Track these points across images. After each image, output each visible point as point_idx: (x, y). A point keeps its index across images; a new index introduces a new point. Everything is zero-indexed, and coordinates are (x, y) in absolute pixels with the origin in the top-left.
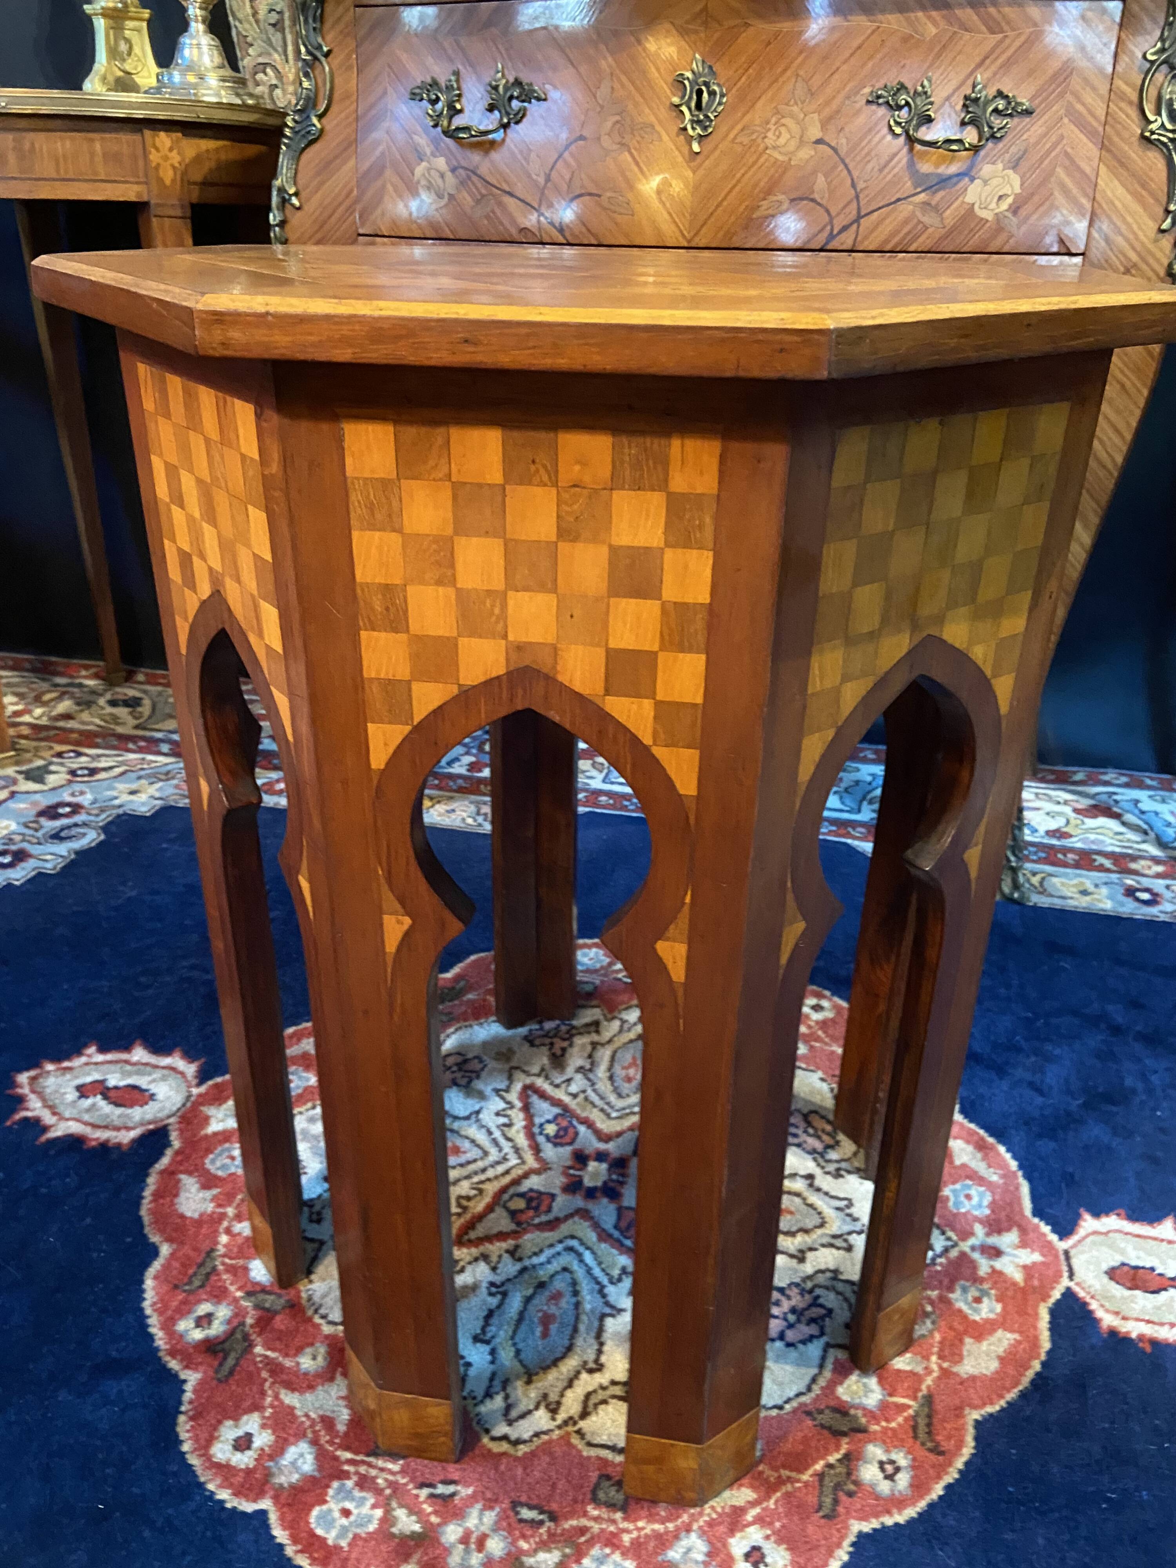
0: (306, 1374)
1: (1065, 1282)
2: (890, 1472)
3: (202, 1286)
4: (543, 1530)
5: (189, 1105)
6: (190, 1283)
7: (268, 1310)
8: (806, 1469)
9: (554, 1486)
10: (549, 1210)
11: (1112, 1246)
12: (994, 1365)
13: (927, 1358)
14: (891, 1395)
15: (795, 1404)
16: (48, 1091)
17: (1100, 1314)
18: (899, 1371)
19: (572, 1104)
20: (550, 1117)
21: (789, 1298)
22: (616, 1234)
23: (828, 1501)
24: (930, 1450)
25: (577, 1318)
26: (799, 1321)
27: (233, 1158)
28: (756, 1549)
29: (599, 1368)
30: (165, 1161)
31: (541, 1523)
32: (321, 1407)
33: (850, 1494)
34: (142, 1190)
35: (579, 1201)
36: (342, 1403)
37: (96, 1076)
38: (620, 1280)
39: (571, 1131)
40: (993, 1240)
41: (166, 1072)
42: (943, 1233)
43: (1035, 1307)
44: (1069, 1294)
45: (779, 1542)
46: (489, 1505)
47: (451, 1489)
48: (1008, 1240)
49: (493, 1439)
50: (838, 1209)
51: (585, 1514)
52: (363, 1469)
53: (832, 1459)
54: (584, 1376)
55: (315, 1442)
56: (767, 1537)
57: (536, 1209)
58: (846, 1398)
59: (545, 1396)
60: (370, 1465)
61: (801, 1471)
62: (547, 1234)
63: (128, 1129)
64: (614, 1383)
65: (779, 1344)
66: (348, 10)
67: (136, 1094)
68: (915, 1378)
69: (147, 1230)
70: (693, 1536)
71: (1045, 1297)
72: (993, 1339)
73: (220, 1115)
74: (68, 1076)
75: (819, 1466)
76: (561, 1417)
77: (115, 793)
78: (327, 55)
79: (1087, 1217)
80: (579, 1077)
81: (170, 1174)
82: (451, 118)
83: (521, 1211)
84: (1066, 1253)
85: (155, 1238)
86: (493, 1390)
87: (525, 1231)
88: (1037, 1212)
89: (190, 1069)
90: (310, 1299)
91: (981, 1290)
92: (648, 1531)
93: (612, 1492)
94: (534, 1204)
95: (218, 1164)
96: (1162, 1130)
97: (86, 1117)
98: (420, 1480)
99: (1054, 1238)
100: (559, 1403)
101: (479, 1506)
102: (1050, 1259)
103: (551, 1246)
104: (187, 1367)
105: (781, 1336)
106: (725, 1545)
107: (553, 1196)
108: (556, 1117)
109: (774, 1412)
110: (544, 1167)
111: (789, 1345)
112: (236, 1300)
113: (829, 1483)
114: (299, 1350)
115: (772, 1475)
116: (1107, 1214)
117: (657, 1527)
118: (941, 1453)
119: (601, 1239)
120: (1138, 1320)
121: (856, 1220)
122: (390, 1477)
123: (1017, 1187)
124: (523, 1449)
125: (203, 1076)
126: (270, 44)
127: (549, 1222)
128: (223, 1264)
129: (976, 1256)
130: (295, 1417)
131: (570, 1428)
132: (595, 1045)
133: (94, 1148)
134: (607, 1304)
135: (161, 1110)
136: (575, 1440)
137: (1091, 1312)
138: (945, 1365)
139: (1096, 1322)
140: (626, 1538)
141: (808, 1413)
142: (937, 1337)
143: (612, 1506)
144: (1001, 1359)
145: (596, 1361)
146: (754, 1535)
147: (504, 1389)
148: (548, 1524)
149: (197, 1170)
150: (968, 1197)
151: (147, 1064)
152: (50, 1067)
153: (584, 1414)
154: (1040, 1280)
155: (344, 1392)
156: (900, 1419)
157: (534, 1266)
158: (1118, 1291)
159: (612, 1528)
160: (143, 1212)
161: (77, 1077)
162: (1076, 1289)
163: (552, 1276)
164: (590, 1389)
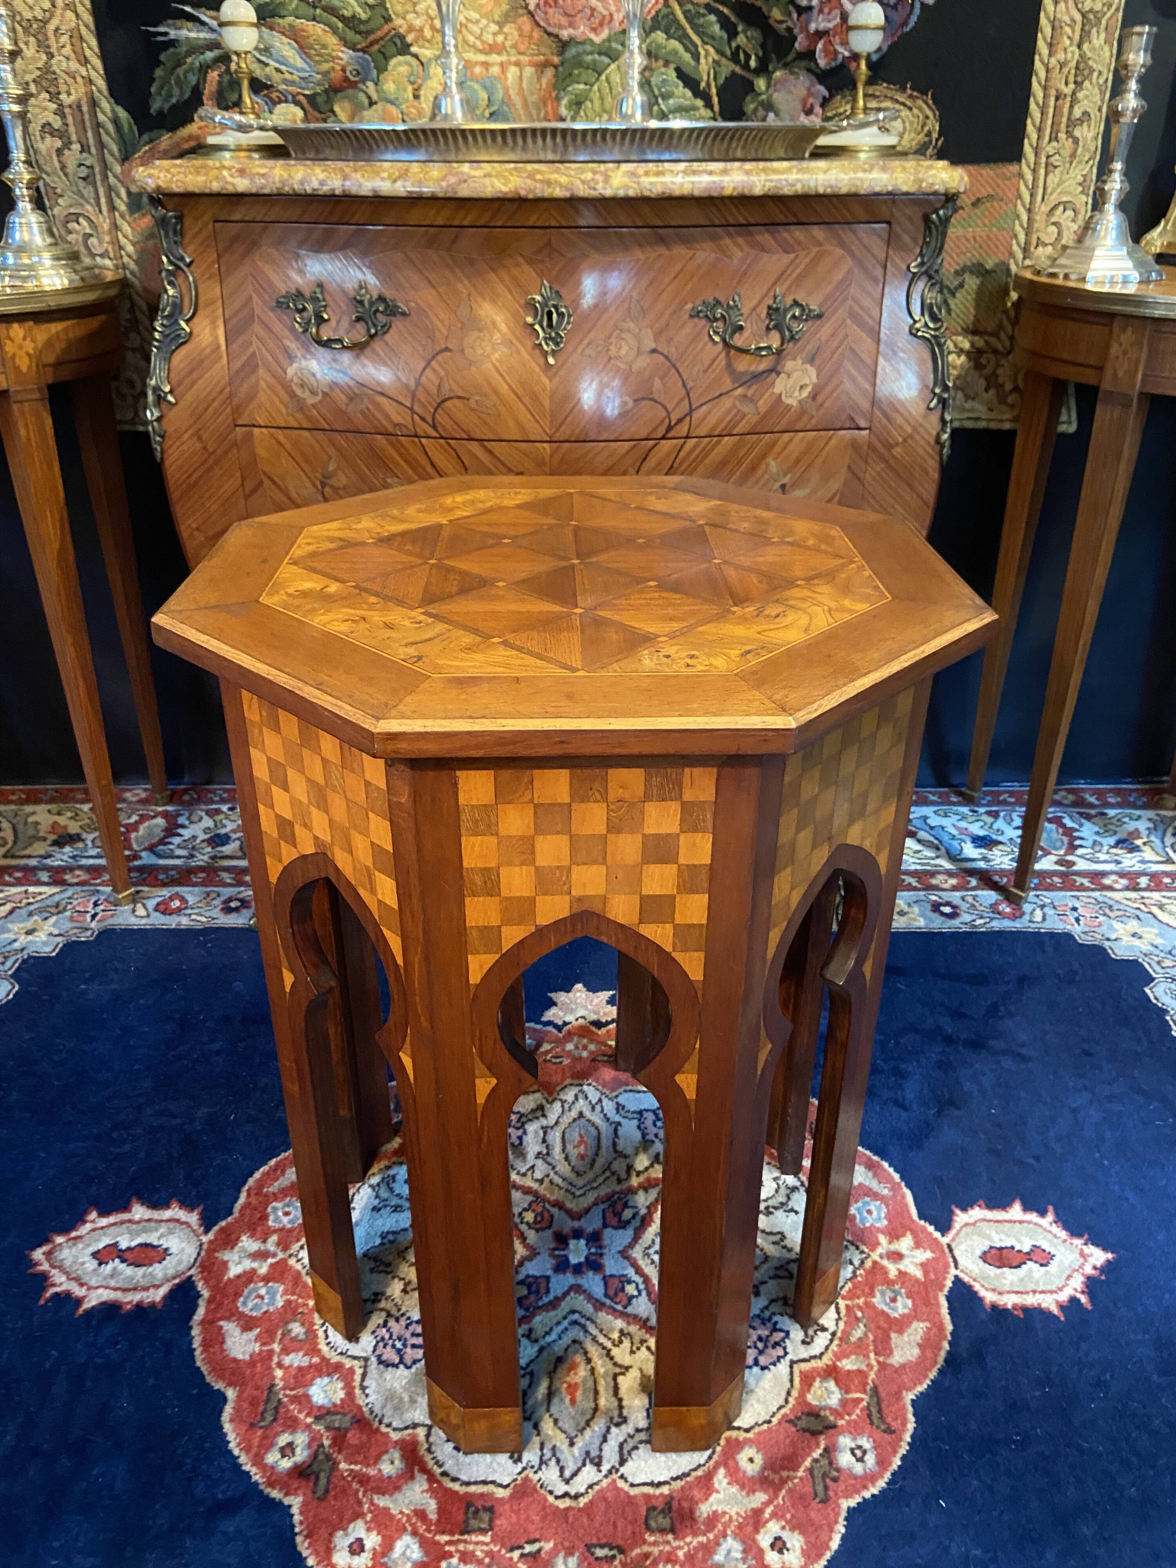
0: (389, 1478)
1: (953, 1272)
2: (859, 1454)
3: (275, 1420)
4: (616, 1562)
5: (203, 1253)
6: (263, 1419)
7: (338, 1429)
8: (799, 1467)
9: (615, 1525)
10: (548, 1291)
11: (981, 1234)
12: (916, 1351)
13: (867, 1357)
14: (847, 1392)
15: (779, 1416)
16: (67, 1263)
17: (982, 1293)
18: (849, 1371)
19: (542, 1190)
20: (526, 1205)
21: (754, 1328)
22: (608, 1302)
23: (820, 1488)
24: (885, 1431)
25: (595, 1381)
26: (766, 1346)
27: (262, 1298)
28: (778, 1539)
29: (625, 1420)
30: (201, 1312)
31: (613, 1557)
32: (410, 1503)
33: (835, 1480)
34: (191, 1343)
35: (569, 1279)
36: (427, 1495)
37: (106, 1241)
38: (621, 1342)
39: (546, 1214)
40: (895, 1247)
41: (171, 1225)
42: (857, 1248)
43: (936, 1297)
44: (957, 1280)
45: (792, 1529)
46: (569, 1553)
47: (535, 1547)
48: (905, 1244)
49: (557, 1498)
50: (774, 1243)
51: (644, 1542)
52: (461, 1547)
53: (816, 1454)
54: (614, 1430)
55: (415, 1533)
56: (783, 1528)
57: (538, 1292)
58: (814, 1403)
59: (588, 1453)
60: (465, 1542)
61: (796, 1469)
62: (552, 1314)
63: (157, 1287)
64: (638, 1430)
65: (756, 1370)
66: (207, 224)
67: (152, 1254)
68: (861, 1374)
69: (208, 1379)
70: (729, 1539)
71: (941, 1287)
72: (910, 1330)
73: (236, 1257)
74: (80, 1246)
75: (808, 1463)
76: (605, 1468)
77: (13, 937)
78: (189, 265)
79: (958, 1212)
80: (540, 1162)
81: (209, 1323)
82: (318, 326)
83: (526, 1297)
84: (949, 1246)
85: (218, 1385)
86: (545, 1458)
87: (533, 1315)
88: (921, 1216)
89: (193, 1218)
90: (372, 1412)
91: (894, 1291)
92: (695, 1543)
93: (660, 1519)
94: (534, 1288)
95: (250, 1305)
96: (999, 1126)
97: (113, 1283)
98: (509, 1545)
99: (937, 1235)
100: (600, 1457)
101: (561, 1556)
102: (938, 1254)
103: (558, 1323)
104: (286, 1494)
105: (756, 1363)
106: (754, 1541)
107: (548, 1278)
108: (530, 1204)
109: (765, 1426)
110: (533, 1253)
111: (763, 1368)
112: (308, 1426)
113: (818, 1474)
114: (378, 1459)
115: (776, 1478)
116: (972, 1207)
117: (702, 1539)
118: (892, 1432)
119: (596, 1309)
120: (1009, 1292)
121: (790, 1250)
122: (485, 1548)
123: (903, 1197)
124: (583, 1501)
125: (207, 1223)
126: (82, 196)
127: (551, 1302)
128: (286, 1396)
129: (885, 1262)
130: (392, 1517)
131: (615, 1476)
132: (545, 1129)
133: (130, 1312)
134: (616, 1364)
135: (180, 1262)
136: (621, 1484)
137: (976, 1293)
138: (881, 1359)
139: (981, 1300)
140: (681, 1554)
141: (790, 1421)
142: (871, 1337)
143: (663, 1531)
144: (919, 1345)
145: (620, 1415)
146: (773, 1528)
147: (554, 1455)
148: (619, 1557)
149: (232, 1315)
150: (869, 1212)
151: (149, 1220)
152: (59, 1240)
153: (622, 1462)
154: (935, 1274)
155: (426, 1486)
156: (858, 1411)
157: (549, 1344)
158: (992, 1271)
159: (667, 1548)
160: (199, 1363)
161: (89, 1245)
162: (962, 1275)
163: (566, 1350)
164: (621, 1439)
